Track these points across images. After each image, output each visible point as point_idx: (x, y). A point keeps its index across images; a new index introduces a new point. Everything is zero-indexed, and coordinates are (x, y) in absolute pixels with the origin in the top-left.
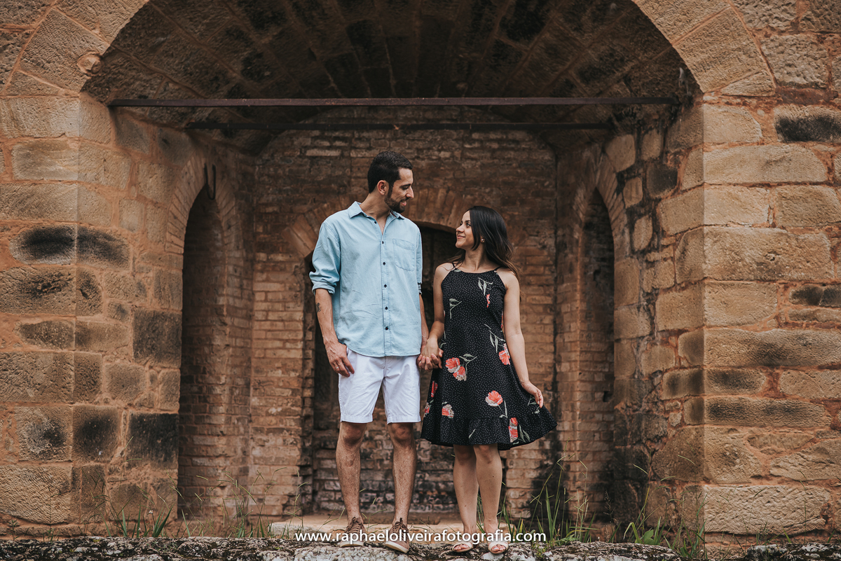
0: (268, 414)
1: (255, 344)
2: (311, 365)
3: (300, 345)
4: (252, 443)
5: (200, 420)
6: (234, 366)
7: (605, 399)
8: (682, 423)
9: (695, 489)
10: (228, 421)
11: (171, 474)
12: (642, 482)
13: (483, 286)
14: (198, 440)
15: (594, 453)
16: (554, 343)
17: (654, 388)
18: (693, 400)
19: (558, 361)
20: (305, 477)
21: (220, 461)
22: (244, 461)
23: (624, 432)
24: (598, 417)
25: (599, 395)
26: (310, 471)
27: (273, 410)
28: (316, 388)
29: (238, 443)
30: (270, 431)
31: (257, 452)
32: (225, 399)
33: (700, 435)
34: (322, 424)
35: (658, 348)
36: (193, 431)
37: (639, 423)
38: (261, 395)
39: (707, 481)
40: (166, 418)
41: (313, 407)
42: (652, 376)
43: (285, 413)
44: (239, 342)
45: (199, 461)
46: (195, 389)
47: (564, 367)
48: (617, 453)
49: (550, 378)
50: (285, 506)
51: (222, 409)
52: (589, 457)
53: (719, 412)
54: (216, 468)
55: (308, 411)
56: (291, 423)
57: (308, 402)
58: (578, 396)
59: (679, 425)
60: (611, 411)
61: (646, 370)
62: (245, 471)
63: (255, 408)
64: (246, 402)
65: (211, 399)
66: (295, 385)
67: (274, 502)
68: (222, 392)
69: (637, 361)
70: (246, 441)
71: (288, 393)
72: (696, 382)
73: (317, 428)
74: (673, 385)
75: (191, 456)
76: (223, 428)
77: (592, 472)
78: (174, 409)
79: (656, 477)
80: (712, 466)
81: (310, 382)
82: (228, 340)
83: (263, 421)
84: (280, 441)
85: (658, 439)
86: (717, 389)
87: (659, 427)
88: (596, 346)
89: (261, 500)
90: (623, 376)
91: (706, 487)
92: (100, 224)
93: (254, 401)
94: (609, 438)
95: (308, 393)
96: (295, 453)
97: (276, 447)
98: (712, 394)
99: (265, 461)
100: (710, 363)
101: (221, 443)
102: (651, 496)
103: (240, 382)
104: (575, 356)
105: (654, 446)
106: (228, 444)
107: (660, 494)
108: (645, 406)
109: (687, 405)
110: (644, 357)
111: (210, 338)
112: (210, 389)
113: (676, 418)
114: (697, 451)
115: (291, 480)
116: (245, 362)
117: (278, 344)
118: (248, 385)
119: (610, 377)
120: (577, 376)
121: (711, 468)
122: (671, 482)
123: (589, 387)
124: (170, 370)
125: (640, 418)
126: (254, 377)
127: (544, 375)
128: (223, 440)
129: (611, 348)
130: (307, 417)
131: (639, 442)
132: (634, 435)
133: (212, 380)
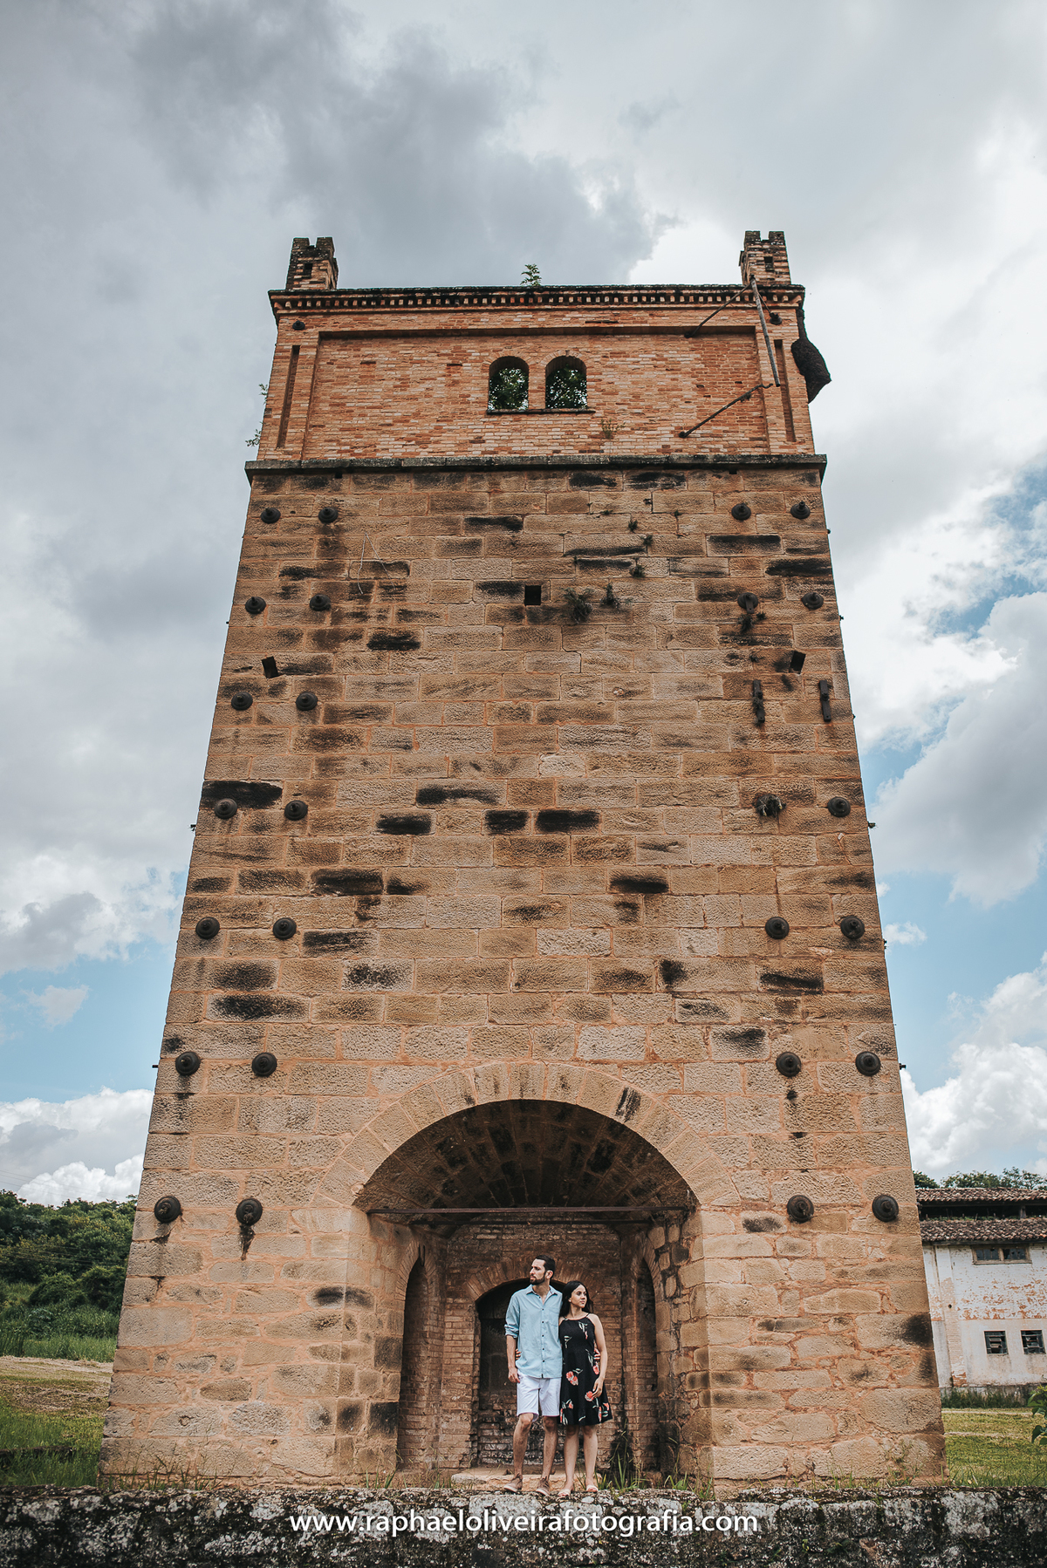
0: (452, 1401)
1: (445, 1355)
2: (478, 1368)
3: (472, 1356)
4: (442, 1420)
5: (411, 1405)
6: (432, 1370)
7: (653, 1389)
8: (698, 1406)
9: (707, 1450)
10: (428, 1405)
11: (393, 1442)
12: (676, 1447)
13: (582, 1327)
14: (409, 1418)
15: (647, 1425)
16: (622, 1353)
17: (681, 1383)
18: (704, 1391)
19: (624, 1365)
20: (473, 1442)
21: (422, 1432)
22: (437, 1432)
23: (665, 1412)
24: (649, 1401)
25: (649, 1387)
26: (476, 1438)
27: (455, 1398)
28: (480, 1383)
29: (433, 1420)
30: (452, 1411)
31: (444, 1426)
32: (426, 1391)
33: (709, 1414)
34: (484, 1406)
35: (683, 1358)
36: (406, 1412)
37: (673, 1406)
38: (448, 1388)
39: (715, 1444)
40: (391, 1405)
41: (479, 1395)
42: (680, 1376)
43: (462, 1400)
44: (435, 1354)
45: (409, 1432)
46: (409, 1385)
47: (628, 1369)
48: (661, 1425)
49: (619, 1376)
50: (461, 1461)
51: (424, 1398)
52: (645, 1427)
53: (719, 1399)
54: (419, 1436)
55: (476, 1398)
56: (466, 1406)
57: (476, 1392)
58: (637, 1387)
59: (697, 1408)
60: (657, 1397)
61: (676, 1372)
62: (437, 1438)
63: (444, 1397)
64: (439, 1393)
65: (418, 1392)
66: (468, 1382)
67: (454, 1460)
68: (424, 1387)
69: (671, 1366)
70: (438, 1418)
71: (464, 1386)
72: (705, 1380)
73: (481, 1409)
74: (692, 1382)
75: (405, 1429)
76: (425, 1410)
77: (647, 1437)
78: (396, 1399)
79: (685, 1442)
80: (717, 1434)
81: (477, 1379)
82: (429, 1354)
83: (449, 1405)
84: (459, 1418)
85: (685, 1416)
86: (718, 1384)
87: (685, 1409)
88: (646, 1355)
89: (446, 1458)
90: (663, 1375)
91: (714, 1448)
92: (358, 1284)
93: (444, 1392)
94: (656, 1415)
95: (476, 1387)
96: (468, 1426)
97: (456, 1422)
98: (715, 1388)
99: (448, 1431)
100: (713, 1368)
101: (423, 1420)
102: (682, 1455)
103: (436, 1380)
104: (634, 1362)
105: (682, 1421)
106: (427, 1421)
107: (687, 1453)
108: (676, 1395)
109: (701, 1395)
110: (674, 1363)
111: (418, 1352)
112: (418, 1385)
113: (694, 1403)
114: (707, 1425)
115: (465, 1444)
116: (439, 1367)
117: (459, 1355)
118: (440, 1382)
119: (655, 1375)
120: (636, 1375)
121: (716, 1435)
122: (694, 1445)
123: (643, 1381)
124: (395, 1374)
125: (673, 1402)
126: (444, 1377)
127: (616, 1374)
128: (425, 1418)
129: (655, 1357)
130: (475, 1402)
131: (674, 1418)
132: (671, 1413)
133: (419, 1379)
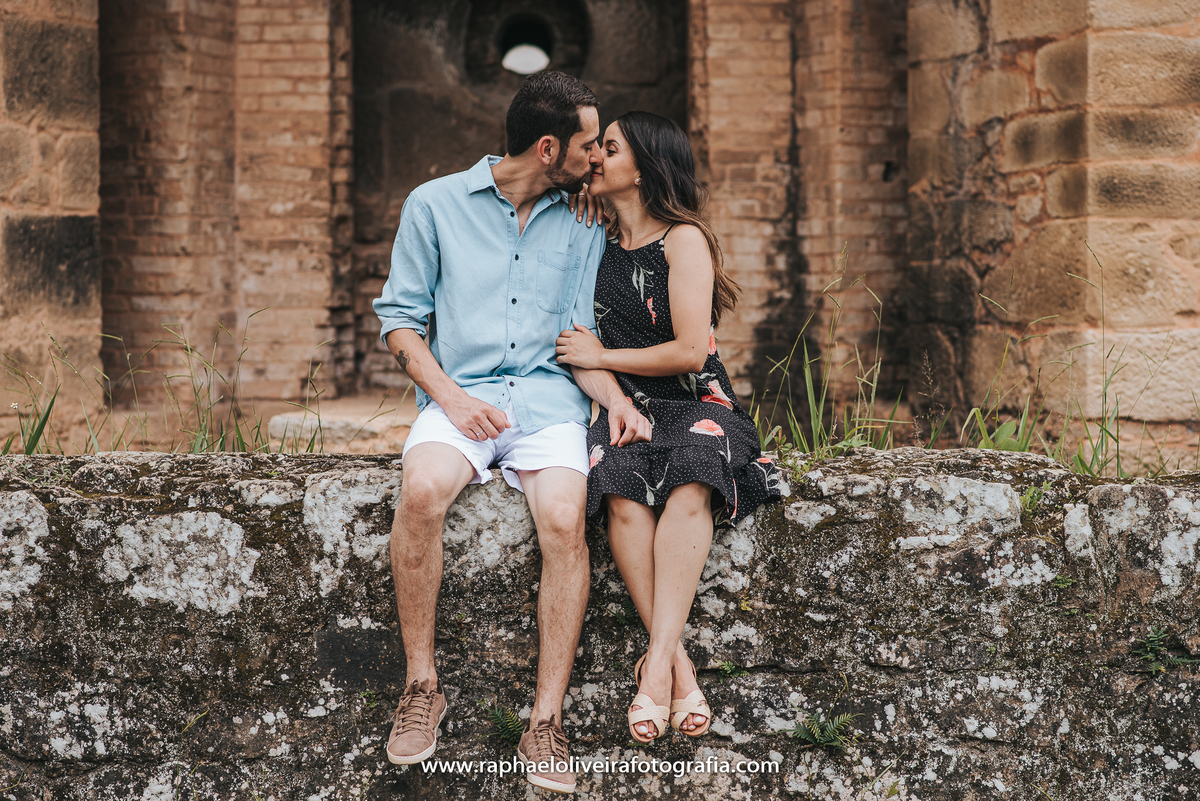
0: (270, 215)
1: (241, 86)
2: (345, 123)
3: (324, 87)
4: (241, 269)
5: (142, 227)
6: (203, 127)
7: (886, 176)
8: (1044, 214)
9: (1067, 339)
10: (195, 228)
11: (89, 328)
12: (963, 328)
14: (141, 264)
15: (869, 275)
16: (793, 76)
17: (987, 151)
18: (1064, 171)
19: (798, 108)
20: (341, 329)
21: (182, 303)
22: (227, 301)
23: (927, 235)
24: (875, 209)
25: (876, 170)
26: (349, 317)
27: (278, 208)
28: (357, 166)
29: (215, 268)
30: (273, 245)
31: (250, 284)
32: (187, 187)
33: (1079, 236)
34: (370, 232)
35: (996, 75)
36: (130, 248)
37: (957, 218)
38: (256, 180)
39: (1092, 322)
40: (74, 223)
41: (352, 200)
42: (982, 130)
43: (300, 212)
44: (211, 83)
45: (143, 302)
46: (132, 170)
47: (811, 119)
48: (914, 275)
49: (784, 141)
50: (304, 382)
51: (182, 206)
52: (860, 282)
53: (1114, 192)
54: (174, 315)
55: (342, 208)
56: (314, 231)
57: (342, 192)
58: (838, 171)
59: (1037, 220)
60: (904, 198)
61: (970, 116)
62: (230, 320)
63: (244, 205)
64: (227, 194)
65: (162, 189)
66: (318, 160)
67: (284, 375)
68: (181, 176)
69: (953, 101)
70: (230, 265)
71: (304, 175)
72: (1072, 138)
73: (361, 240)
74: (1026, 144)
75: (129, 294)
76: (185, 242)
77: (866, 310)
78: (89, 206)
79: (990, 317)
80: (1097, 292)
81: (345, 155)
82: (188, 79)
83: (260, 228)
84: (292, 263)
85: (995, 245)
86: (1113, 147)
87: (998, 223)
88: (870, 79)
89: (260, 372)
90: (926, 131)
91: (1090, 334)
93: (243, 191)
94: (895, 247)
95: (341, 175)
96: (321, 285)
97: (284, 274)
98: (1104, 159)
99: (265, 301)
100: (1100, 99)
101: (182, 271)
102: (982, 356)
103: (216, 156)
104: (834, 97)
105: (987, 260)
106: (196, 271)
107: (997, 348)
108: (969, 186)
109: (1053, 181)
110: (966, 94)
111: (155, 76)
112: (159, 171)
113: (1030, 205)
114: (1072, 265)
115: (314, 334)
116: (222, 119)
117: (284, 85)
118: (230, 162)
119: (899, 135)
120: (836, 134)
121: (1098, 295)
122: (1020, 327)
123: (857, 155)
124: (80, 134)
125: (959, 208)
126: (242, 148)
127: (774, 135)
128: (186, 265)
129: (900, 83)
130: (341, 220)
131: (958, 252)
132: (948, 240)
133: (162, 153)
